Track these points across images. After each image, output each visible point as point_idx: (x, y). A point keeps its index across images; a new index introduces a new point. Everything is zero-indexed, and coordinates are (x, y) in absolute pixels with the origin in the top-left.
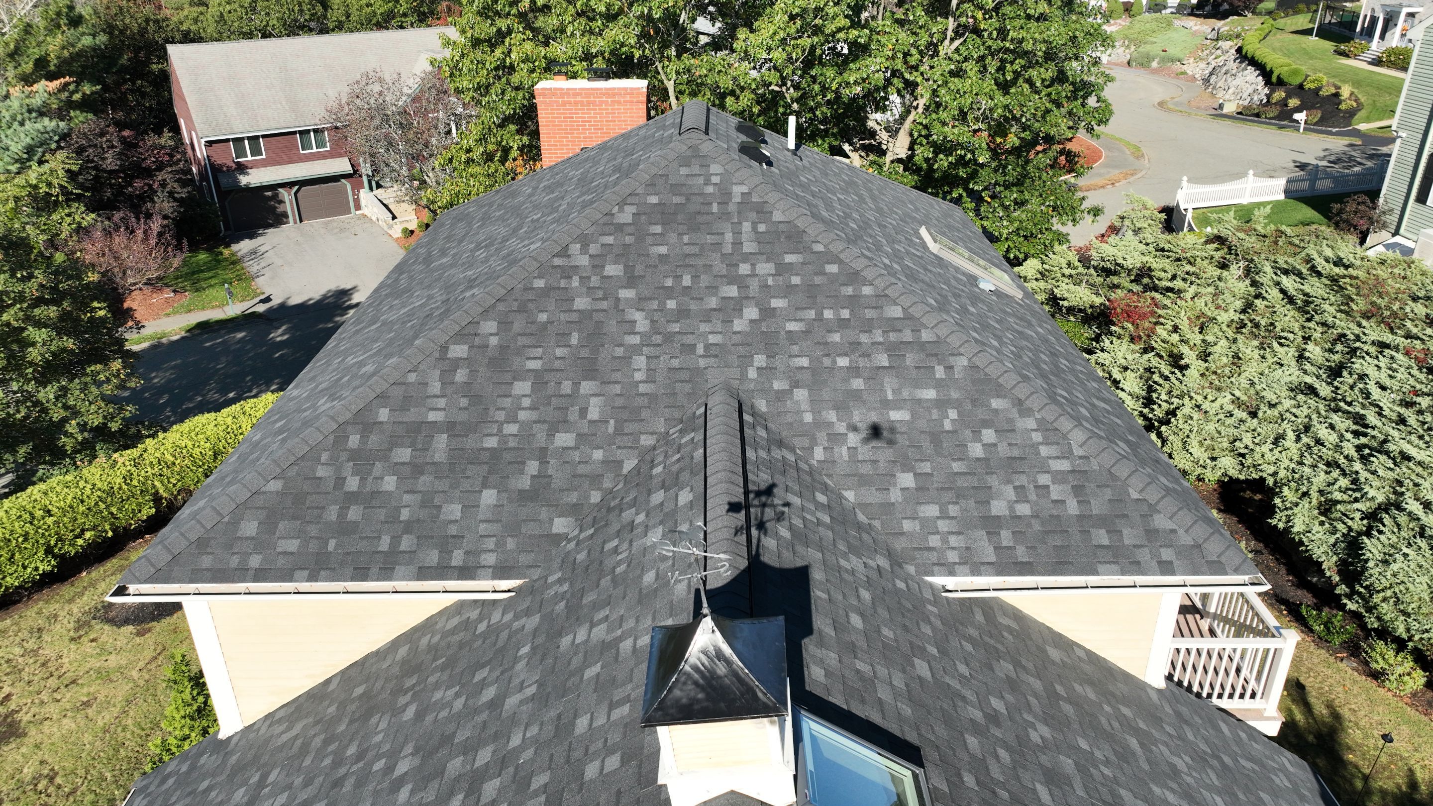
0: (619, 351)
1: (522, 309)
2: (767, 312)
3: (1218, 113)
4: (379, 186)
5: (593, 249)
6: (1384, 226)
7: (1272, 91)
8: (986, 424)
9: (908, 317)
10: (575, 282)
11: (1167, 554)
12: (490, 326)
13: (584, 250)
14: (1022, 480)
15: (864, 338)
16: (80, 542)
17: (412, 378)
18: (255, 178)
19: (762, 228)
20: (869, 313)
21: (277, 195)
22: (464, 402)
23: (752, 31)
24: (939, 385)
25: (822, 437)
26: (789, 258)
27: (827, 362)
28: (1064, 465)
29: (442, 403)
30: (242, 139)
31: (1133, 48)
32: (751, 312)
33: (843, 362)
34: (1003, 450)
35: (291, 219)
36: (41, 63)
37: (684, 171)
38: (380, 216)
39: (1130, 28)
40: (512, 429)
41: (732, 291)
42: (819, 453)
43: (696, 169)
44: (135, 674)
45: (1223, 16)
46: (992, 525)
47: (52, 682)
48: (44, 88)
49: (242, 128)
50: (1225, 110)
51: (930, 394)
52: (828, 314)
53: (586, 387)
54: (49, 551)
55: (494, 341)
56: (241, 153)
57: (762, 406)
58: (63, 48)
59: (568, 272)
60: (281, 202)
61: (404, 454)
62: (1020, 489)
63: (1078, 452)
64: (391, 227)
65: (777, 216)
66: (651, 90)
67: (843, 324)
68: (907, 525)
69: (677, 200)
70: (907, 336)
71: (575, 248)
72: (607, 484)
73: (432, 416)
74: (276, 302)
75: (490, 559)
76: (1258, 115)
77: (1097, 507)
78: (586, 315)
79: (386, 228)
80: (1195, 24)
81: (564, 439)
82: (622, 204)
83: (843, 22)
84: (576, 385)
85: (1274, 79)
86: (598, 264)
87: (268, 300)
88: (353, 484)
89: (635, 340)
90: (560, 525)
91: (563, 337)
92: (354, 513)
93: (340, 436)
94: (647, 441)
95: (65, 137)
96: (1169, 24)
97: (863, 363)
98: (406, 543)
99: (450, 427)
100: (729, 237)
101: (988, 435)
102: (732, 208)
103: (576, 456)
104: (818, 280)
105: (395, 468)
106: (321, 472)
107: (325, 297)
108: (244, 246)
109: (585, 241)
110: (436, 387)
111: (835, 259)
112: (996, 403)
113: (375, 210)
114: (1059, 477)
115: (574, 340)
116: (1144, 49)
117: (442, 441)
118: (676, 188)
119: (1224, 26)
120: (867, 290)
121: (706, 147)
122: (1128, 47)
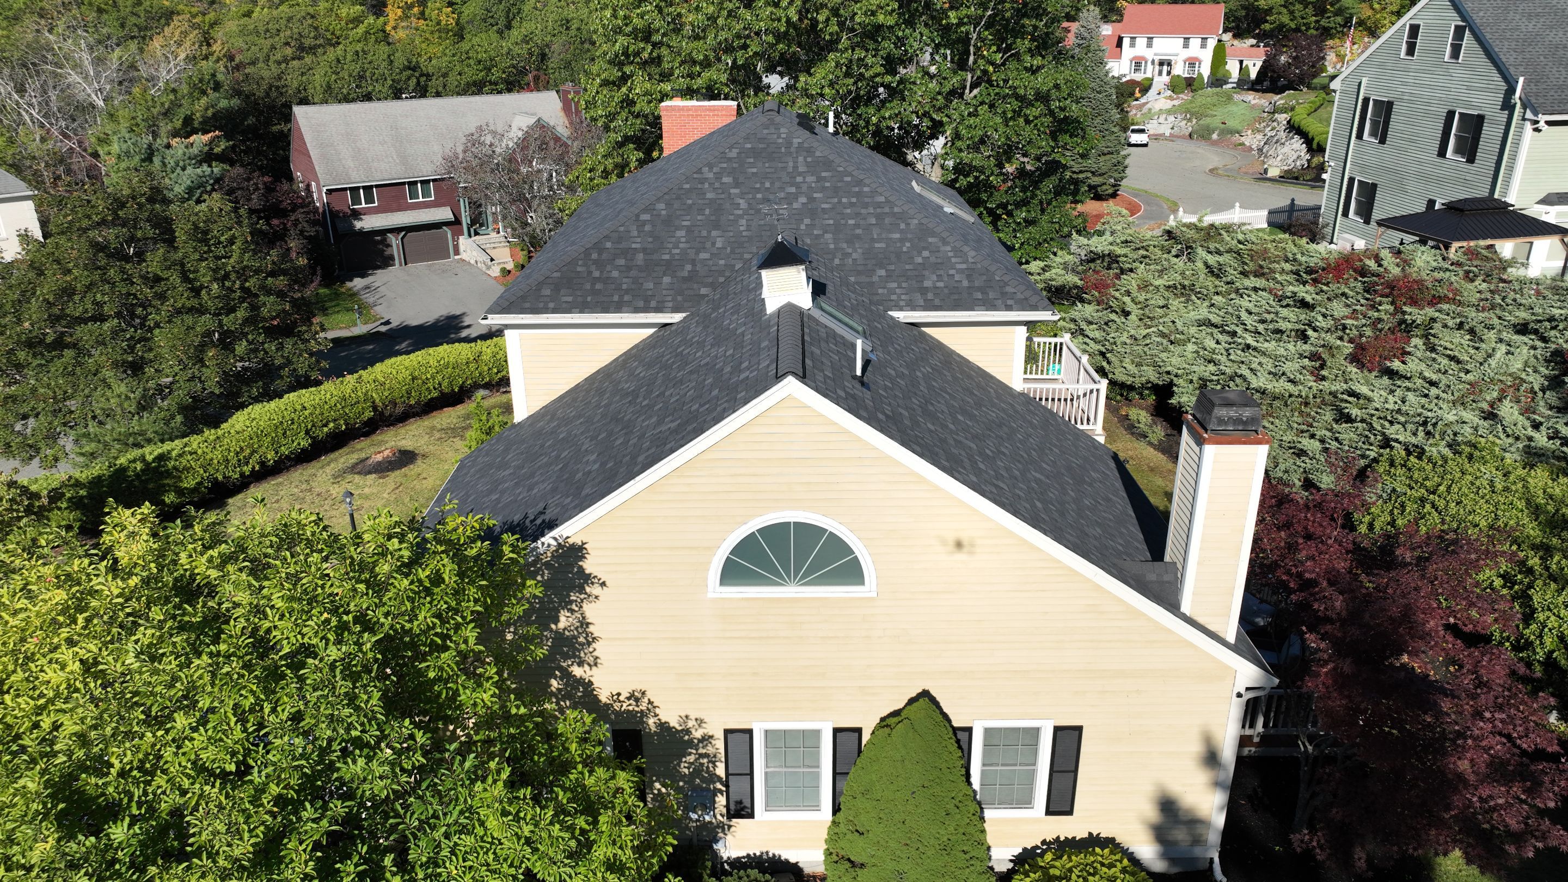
0: (731, 217)
1: (678, 198)
2: (811, 199)
3: (1263, 177)
4: (476, 234)
5: (715, 170)
6: (1323, 238)
7: (1312, 157)
8: (925, 248)
9: (887, 201)
10: (706, 185)
11: (1009, 302)
12: (661, 206)
13: (711, 169)
14: (941, 272)
15: (863, 211)
16: (326, 429)
17: (622, 229)
18: (368, 223)
19: (809, 159)
20: (866, 200)
21: (385, 240)
22: (650, 240)
23: (810, 75)
24: (902, 231)
25: (839, 255)
26: (824, 174)
27: (843, 222)
28: (964, 266)
29: (639, 240)
30: (358, 188)
31: (1194, 121)
32: (803, 200)
33: (851, 222)
34: (933, 260)
35: (397, 262)
36: (188, 120)
37: (765, 131)
38: (479, 259)
39: (1191, 102)
40: (677, 251)
41: (793, 190)
42: (837, 261)
43: (773, 131)
44: (385, 495)
45: (1279, 90)
46: (923, 291)
47: (329, 502)
48: (199, 140)
49: (358, 179)
50: (1270, 175)
51: (897, 236)
52: (844, 200)
53: (714, 233)
54: (307, 432)
55: (664, 212)
56: (356, 200)
57: (808, 241)
58: (207, 109)
59: (702, 181)
60: (389, 246)
61: (622, 262)
62: (939, 276)
63: (971, 260)
64: (489, 268)
65: (818, 154)
66: (739, 105)
67: (852, 205)
68: (880, 291)
69: (761, 146)
70: (887, 210)
71: (706, 169)
72: (727, 274)
73: (634, 246)
74: (394, 324)
75: (670, 304)
76: (1297, 178)
77: (977, 284)
78: (712, 201)
79: (484, 269)
80: (1253, 98)
81: (703, 256)
82: (731, 148)
83: (879, 69)
84: (709, 232)
85: (1315, 146)
86: (718, 177)
87: (388, 323)
88: (596, 274)
89: (740, 212)
90: (704, 291)
91: (701, 211)
92: (598, 286)
93: (587, 252)
94: (747, 256)
95: (218, 180)
96: (1230, 98)
97: (862, 222)
98: (626, 298)
99: (644, 250)
100: (791, 164)
101: (926, 254)
102: (792, 150)
103: (711, 263)
104: (839, 184)
105: (617, 267)
106: (579, 269)
107: (437, 321)
108: (358, 283)
109: (710, 166)
110: (635, 233)
111: (850, 175)
112: (930, 240)
113: (475, 253)
114: (960, 271)
115: (707, 212)
116: (1205, 121)
117: (640, 256)
118: (761, 140)
119: (1280, 100)
120: (866, 189)
121: (778, 119)
122: (1190, 120)
